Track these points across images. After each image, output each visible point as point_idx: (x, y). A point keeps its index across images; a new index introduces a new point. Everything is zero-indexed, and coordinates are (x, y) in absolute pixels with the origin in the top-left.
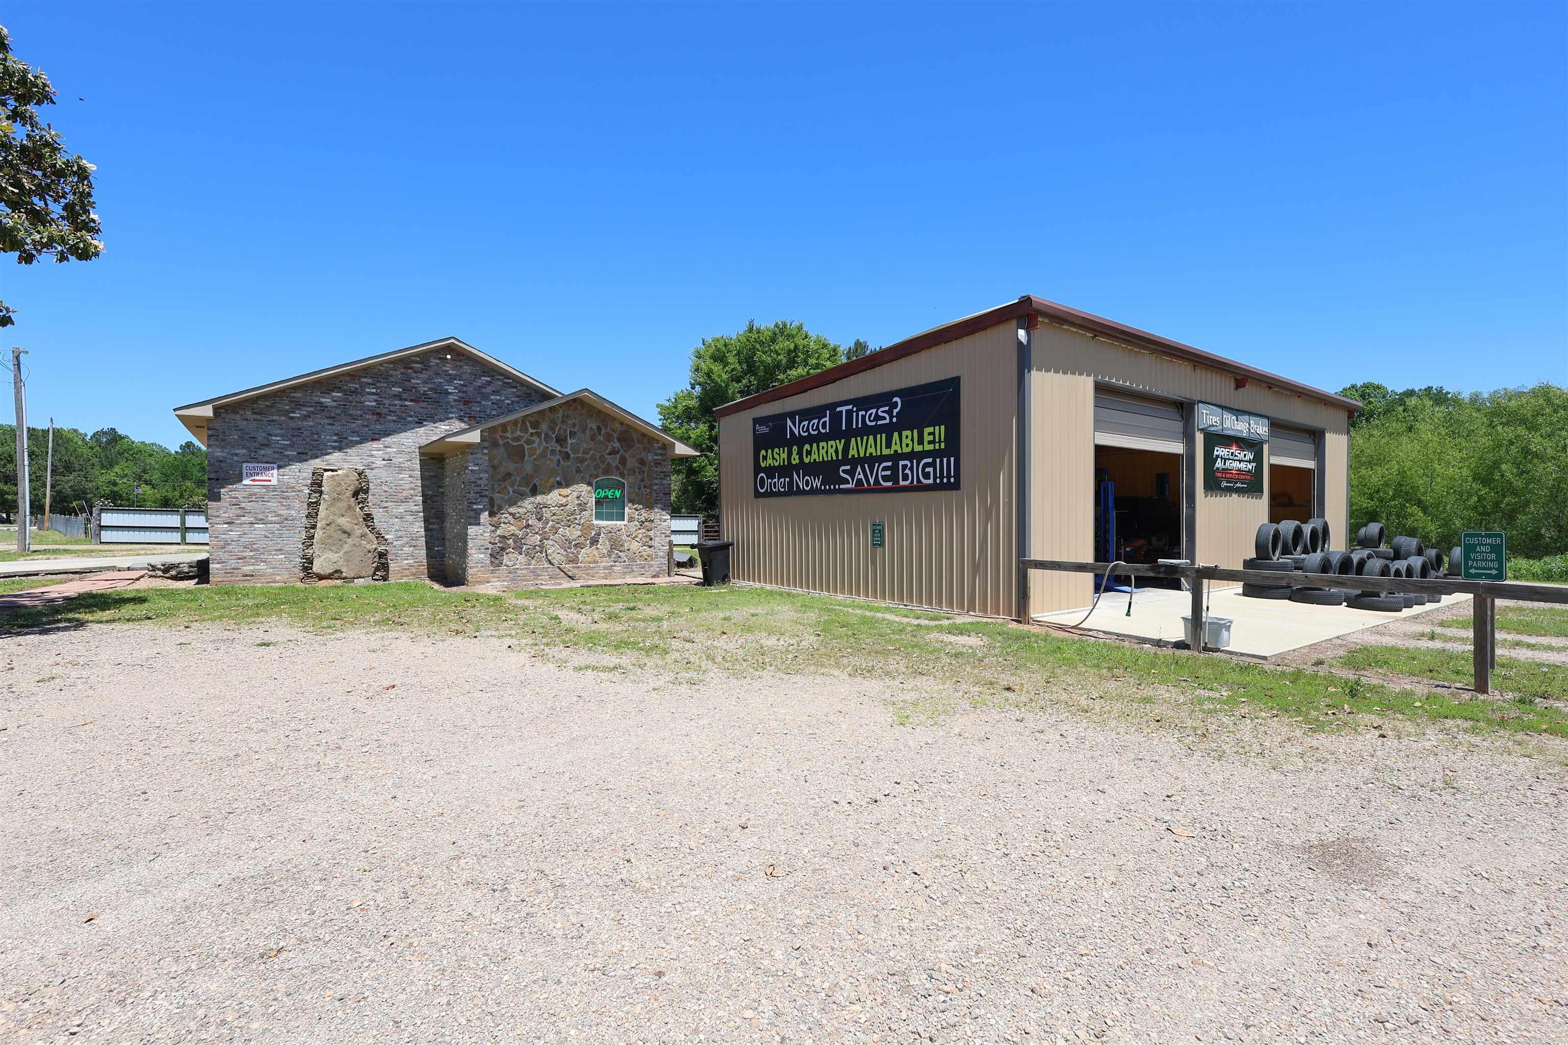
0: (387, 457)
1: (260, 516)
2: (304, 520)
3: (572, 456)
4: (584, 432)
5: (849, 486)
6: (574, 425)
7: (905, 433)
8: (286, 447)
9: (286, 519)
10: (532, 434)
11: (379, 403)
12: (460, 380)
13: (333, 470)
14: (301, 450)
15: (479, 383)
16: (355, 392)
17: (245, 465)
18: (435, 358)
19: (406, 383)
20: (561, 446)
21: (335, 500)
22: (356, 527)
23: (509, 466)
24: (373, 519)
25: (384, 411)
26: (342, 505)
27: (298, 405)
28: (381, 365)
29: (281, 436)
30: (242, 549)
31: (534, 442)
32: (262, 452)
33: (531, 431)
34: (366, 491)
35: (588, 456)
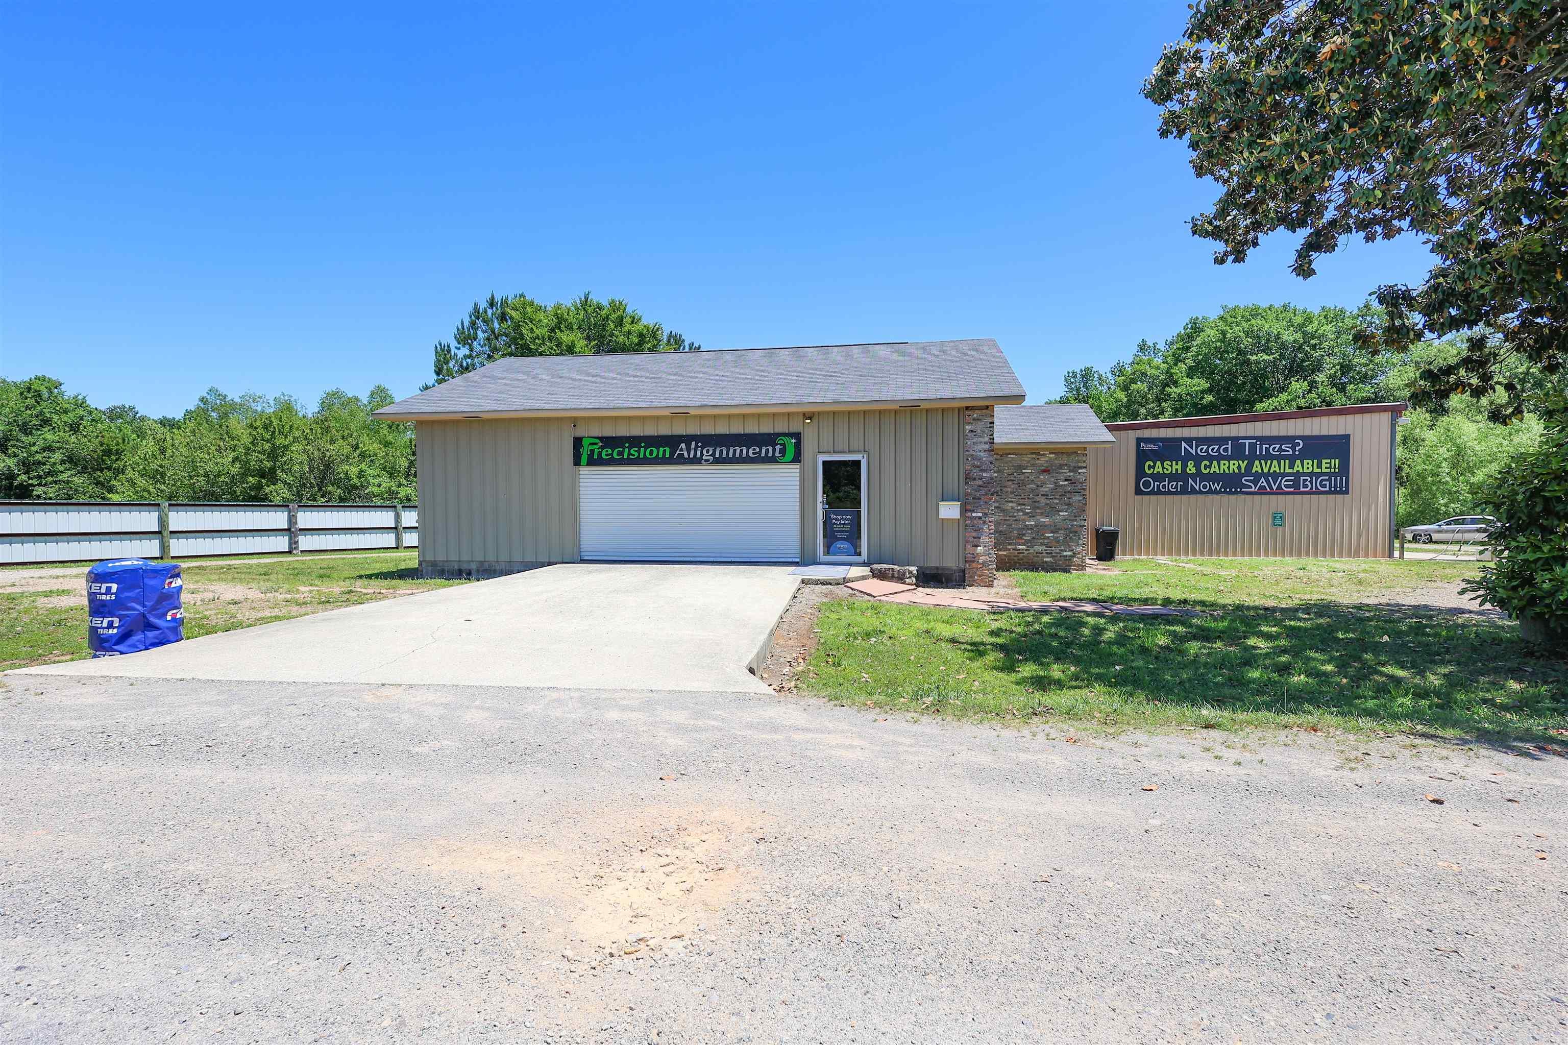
5: (1253, 489)
7: (1305, 462)
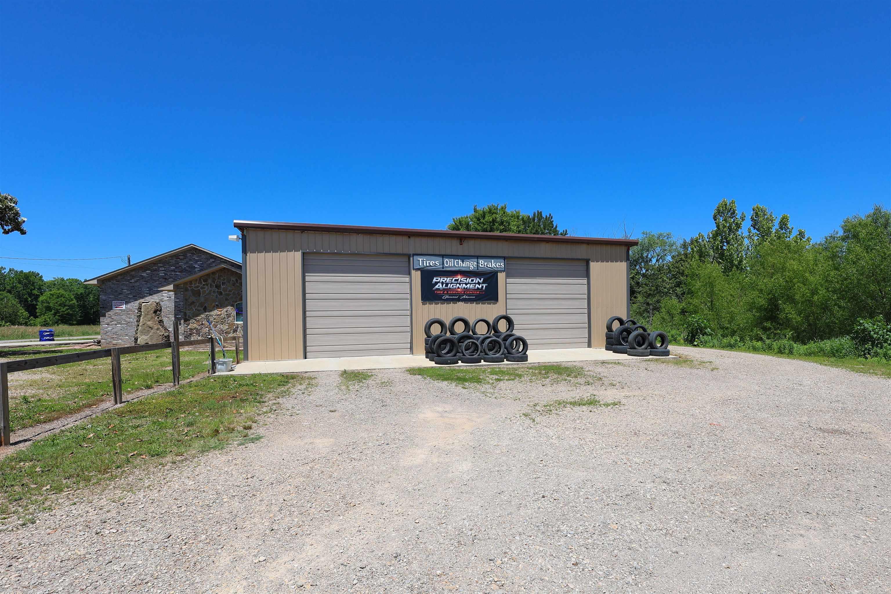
0: (169, 296)
1: (119, 322)
2: (136, 323)
3: (223, 293)
4: (229, 282)
6: (224, 279)
8: (128, 294)
9: (129, 323)
10: (204, 285)
11: (166, 274)
12: (200, 262)
13: (146, 303)
14: (134, 295)
15: (209, 262)
16: (156, 270)
17: (113, 302)
18: (189, 253)
19: (177, 265)
20: (218, 289)
21: (146, 315)
22: (155, 325)
23: (193, 299)
24: (163, 322)
25: (167, 277)
26: (149, 316)
27: (133, 277)
28: (166, 258)
29: (127, 289)
30: (112, 334)
31: (205, 288)
32: (120, 296)
33: (203, 283)
34: (161, 310)
35: (231, 293)
